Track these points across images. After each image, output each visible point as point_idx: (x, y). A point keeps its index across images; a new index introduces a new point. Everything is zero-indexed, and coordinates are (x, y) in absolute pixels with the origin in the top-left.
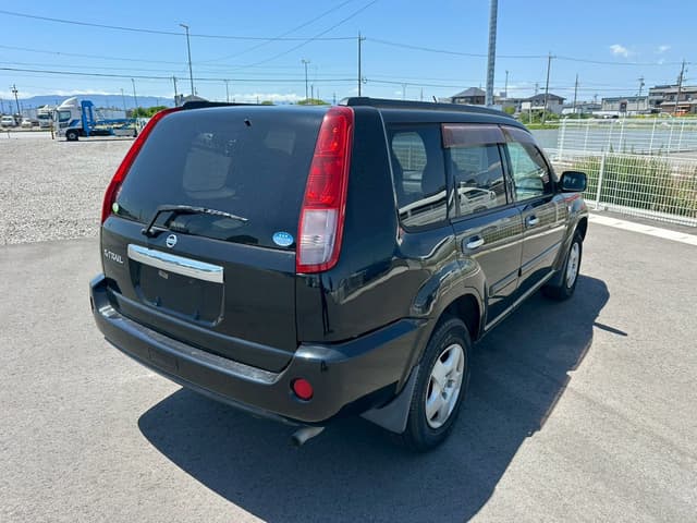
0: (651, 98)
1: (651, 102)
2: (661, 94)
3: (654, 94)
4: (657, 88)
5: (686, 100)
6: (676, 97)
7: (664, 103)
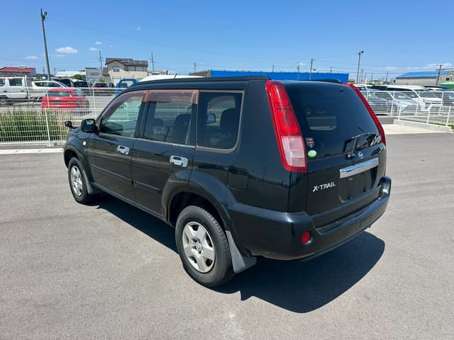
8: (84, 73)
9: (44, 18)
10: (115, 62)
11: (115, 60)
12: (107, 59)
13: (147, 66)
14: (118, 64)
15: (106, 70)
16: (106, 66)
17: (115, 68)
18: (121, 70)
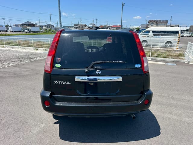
0: (74, 27)
1: (75, 28)
2: (76, 26)
3: (75, 26)
4: (75, 24)
5: (82, 27)
6: (80, 27)
7: (78, 28)
8: (140, 27)
9: (123, 6)
10: (153, 22)
11: (153, 21)
12: (149, 20)
13: (167, 23)
14: (154, 22)
15: (148, 25)
16: (148, 24)
17: (152, 24)
18: (154, 25)
